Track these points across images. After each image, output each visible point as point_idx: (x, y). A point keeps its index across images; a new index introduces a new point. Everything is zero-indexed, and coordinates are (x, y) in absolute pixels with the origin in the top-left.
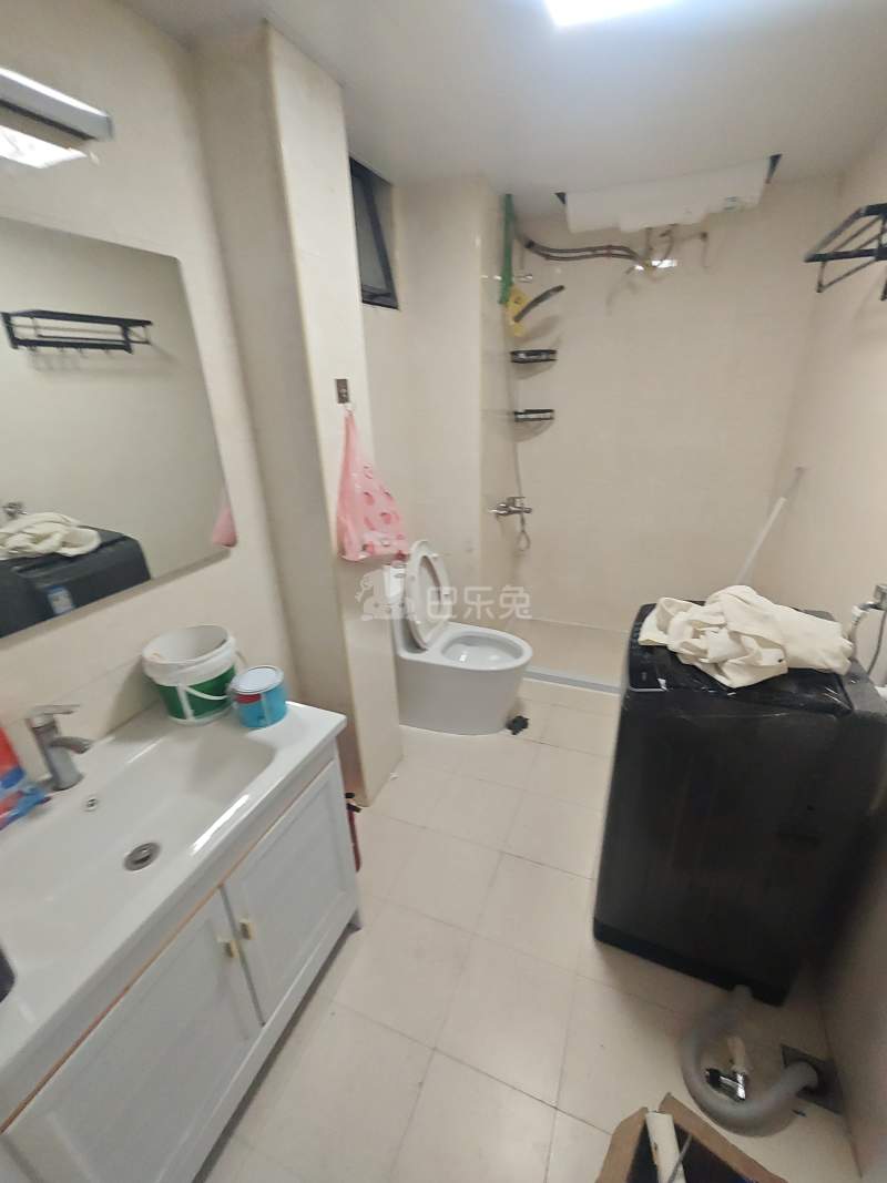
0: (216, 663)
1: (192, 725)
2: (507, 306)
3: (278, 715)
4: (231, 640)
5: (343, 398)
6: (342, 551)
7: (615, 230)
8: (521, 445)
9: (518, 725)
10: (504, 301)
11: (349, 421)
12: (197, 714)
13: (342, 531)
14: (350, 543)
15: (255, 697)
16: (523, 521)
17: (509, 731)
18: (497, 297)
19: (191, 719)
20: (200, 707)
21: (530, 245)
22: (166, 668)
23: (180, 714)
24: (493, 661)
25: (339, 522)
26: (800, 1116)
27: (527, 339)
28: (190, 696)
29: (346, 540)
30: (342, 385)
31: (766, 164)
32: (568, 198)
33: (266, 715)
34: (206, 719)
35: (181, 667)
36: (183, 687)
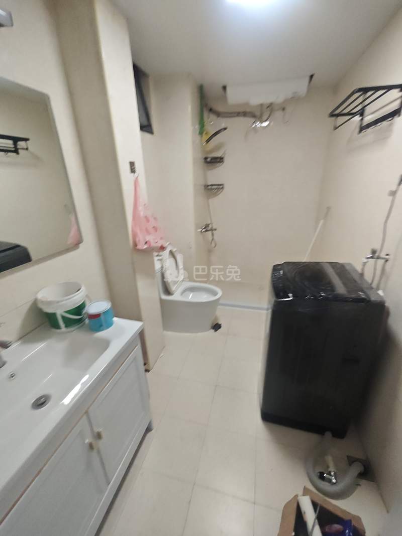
0: (76, 299)
1: (64, 333)
2: (202, 136)
3: (110, 325)
4: (83, 288)
5: (133, 170)
6: (135, 245)
7: (247, 104)
8: (210, 201)
9: (217, 327)
10: (201, 133)
11: (136, 183)
12: (66, 326)
13: (135, 236)
14: (139, 241)
15: (97, 316)
16: (213, 235)
17: (213, 330)
18: (198, 132)
19: (64, 329)
20: (69, 323)
21: (211, 110)
22: (50, 303)
23: (57, 327)
24: (204, 298)
25: (133, 231)
26: (359, 487)
27: (211, 151)
28: (63, 317)
29: (137, 240)
30: (132, 164)
31: (308, 79)
32: (228, 89)
33: (104, 324)
34: (72, 329)
35: (58, 302)
36: (60, 312)
